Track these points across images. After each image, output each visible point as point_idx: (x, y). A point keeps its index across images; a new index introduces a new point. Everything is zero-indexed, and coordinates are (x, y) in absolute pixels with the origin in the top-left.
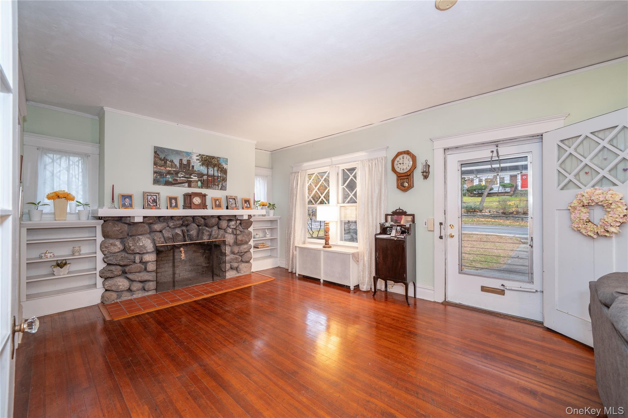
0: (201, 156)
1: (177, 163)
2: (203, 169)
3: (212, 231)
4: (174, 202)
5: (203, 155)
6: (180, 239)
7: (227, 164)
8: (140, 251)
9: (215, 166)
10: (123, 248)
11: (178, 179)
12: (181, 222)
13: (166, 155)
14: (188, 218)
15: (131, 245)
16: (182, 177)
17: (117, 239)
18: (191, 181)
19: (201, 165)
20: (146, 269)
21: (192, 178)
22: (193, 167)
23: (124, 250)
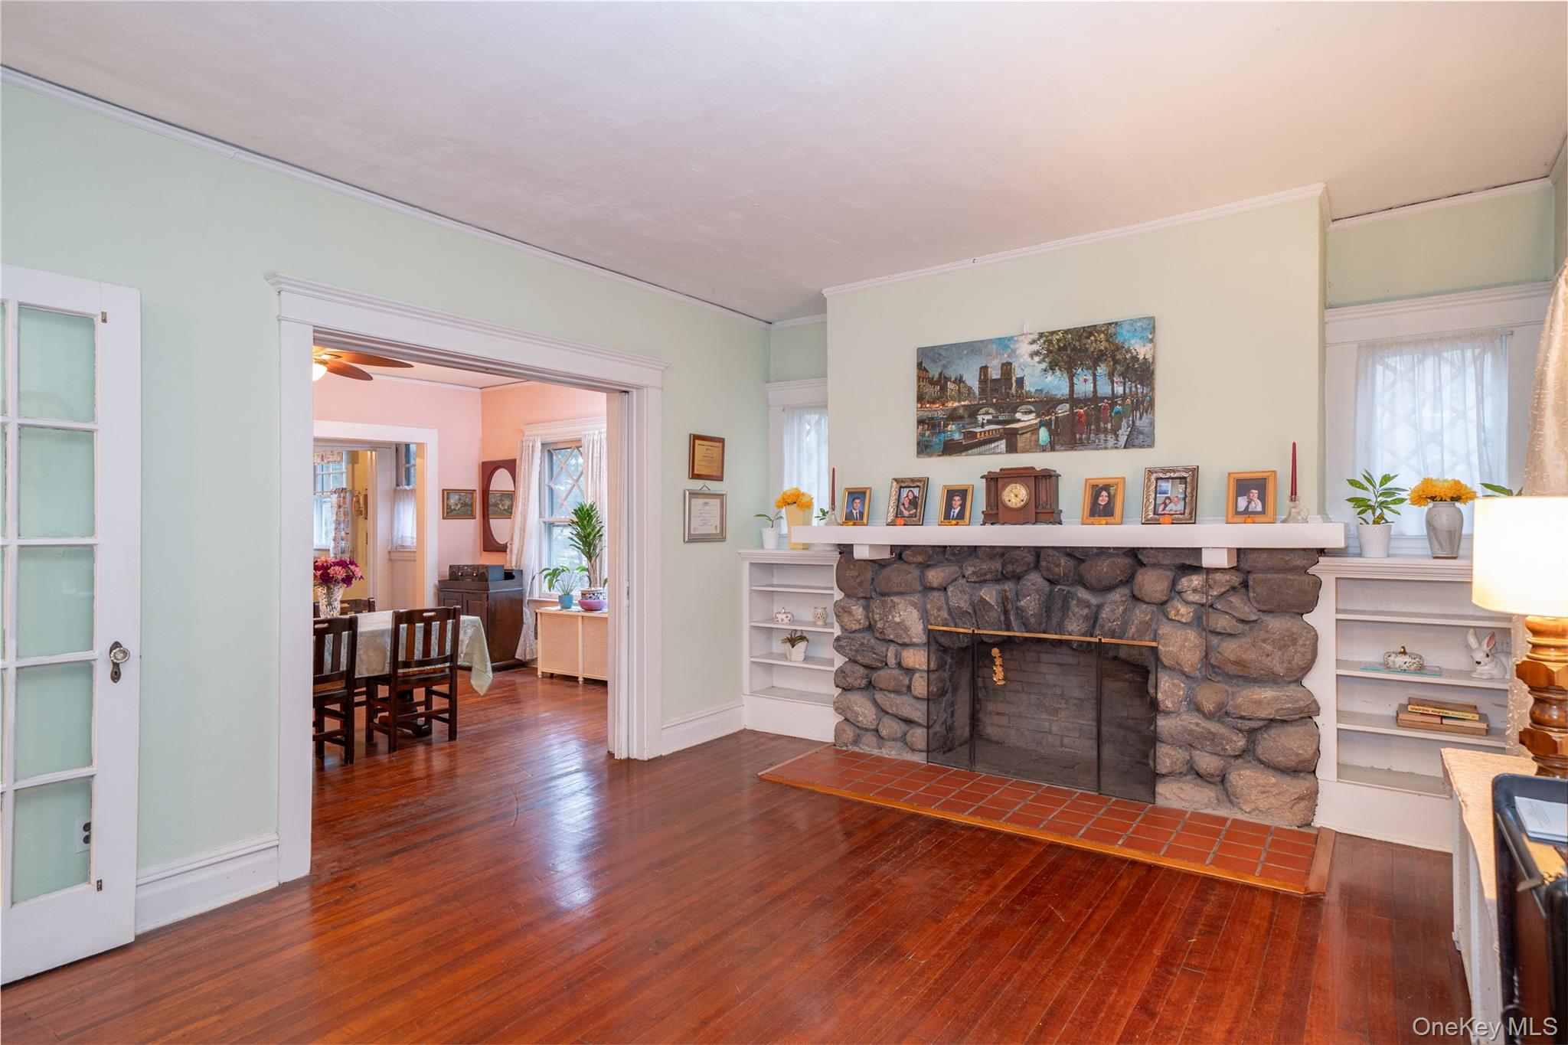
0: (1046, 337)
1: (973, 381)
2: (1056, 384)
3: (1100, 607)
4: (959, 503)
5: (1053, 333)
6: (992, 621)
7: (1151, 341)
8: (897, 635)
9: (1101, 361)
10: (867, 623)
11: (978, 430)
12: (997, 565)
13: (944, 365)
14: (1018, 552)
15: (877, 617)
16: (990, 422)
17: (858, 599)
18: (1017, 429)
19: (1045, 370)
20: (909, 688)
21: (1019, 421)
22: (1020, 382)
23: (870, 628)
